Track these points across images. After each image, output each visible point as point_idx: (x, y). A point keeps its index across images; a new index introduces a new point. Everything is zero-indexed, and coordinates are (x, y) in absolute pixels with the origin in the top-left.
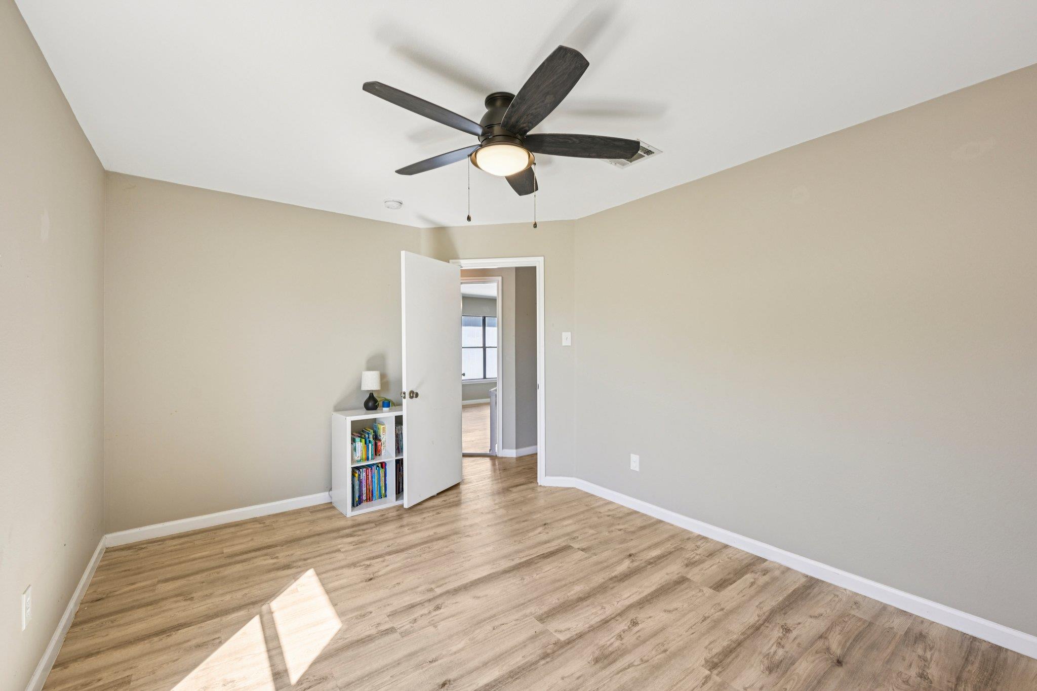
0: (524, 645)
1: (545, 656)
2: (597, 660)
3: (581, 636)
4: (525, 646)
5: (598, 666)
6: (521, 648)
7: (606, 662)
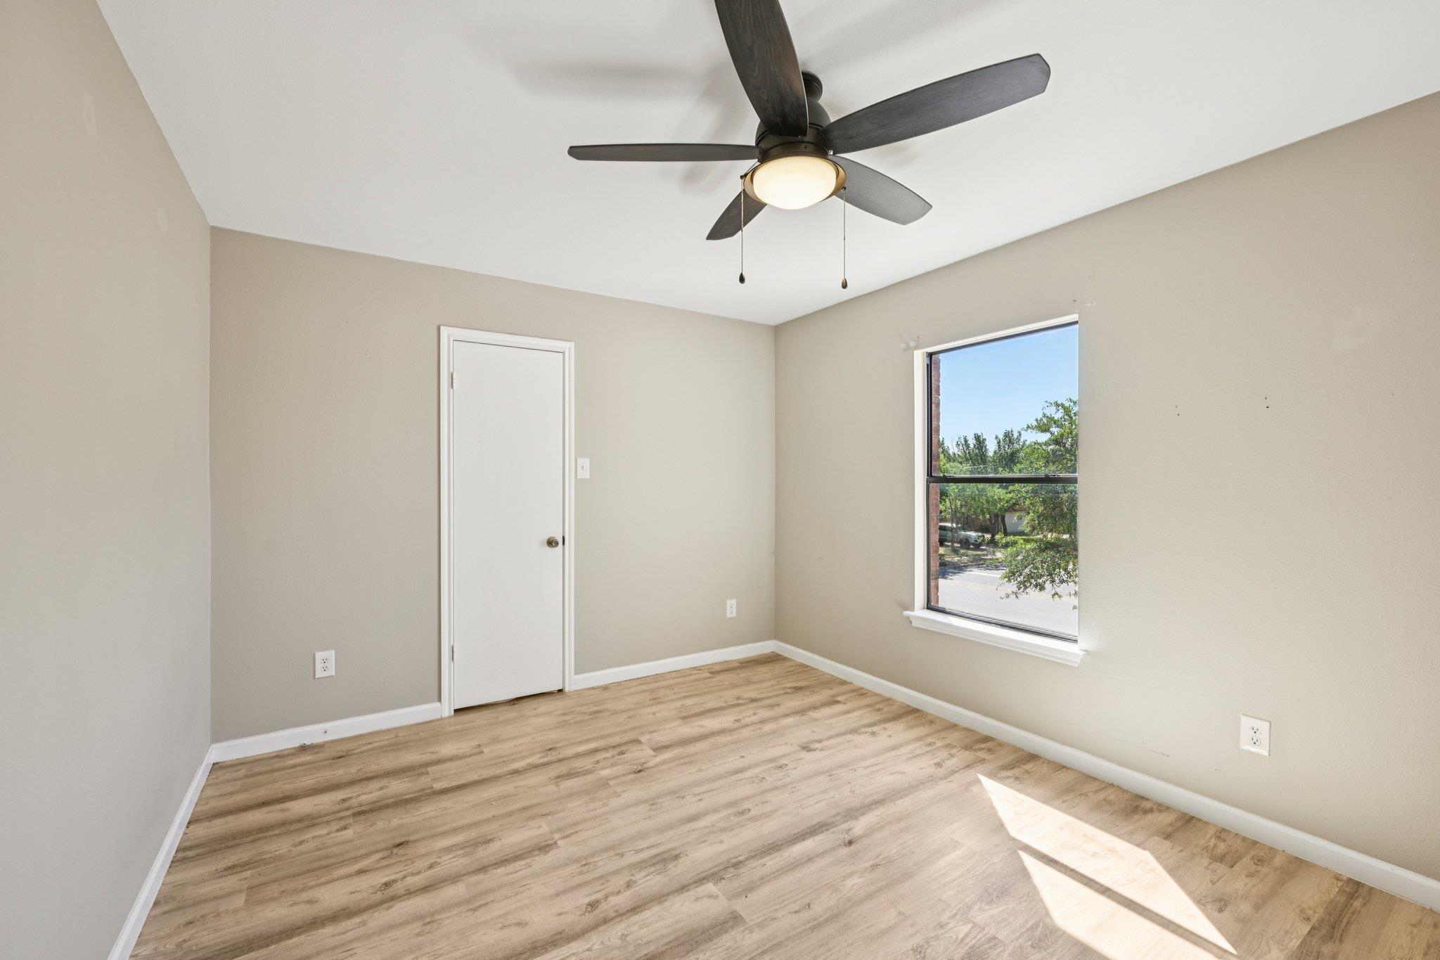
0: (764, 880)
1: (737, 865)
2: (676, 857)
3: (683, 888)
4: (762, 878)
5: (678, 851)
6: (767, 876)
7: (665, 856)
